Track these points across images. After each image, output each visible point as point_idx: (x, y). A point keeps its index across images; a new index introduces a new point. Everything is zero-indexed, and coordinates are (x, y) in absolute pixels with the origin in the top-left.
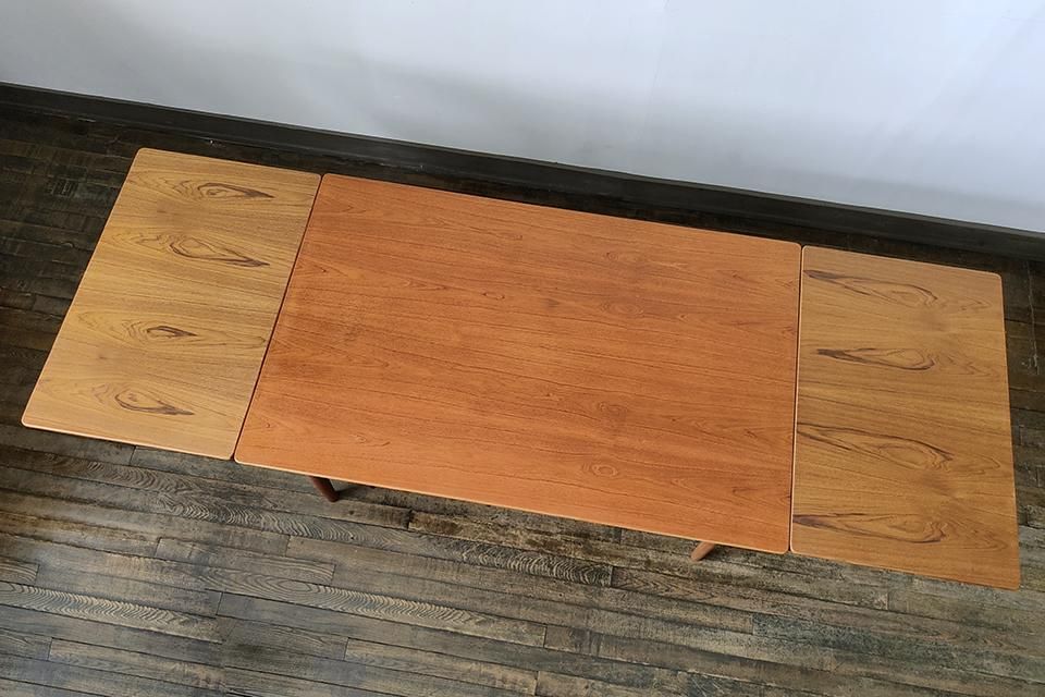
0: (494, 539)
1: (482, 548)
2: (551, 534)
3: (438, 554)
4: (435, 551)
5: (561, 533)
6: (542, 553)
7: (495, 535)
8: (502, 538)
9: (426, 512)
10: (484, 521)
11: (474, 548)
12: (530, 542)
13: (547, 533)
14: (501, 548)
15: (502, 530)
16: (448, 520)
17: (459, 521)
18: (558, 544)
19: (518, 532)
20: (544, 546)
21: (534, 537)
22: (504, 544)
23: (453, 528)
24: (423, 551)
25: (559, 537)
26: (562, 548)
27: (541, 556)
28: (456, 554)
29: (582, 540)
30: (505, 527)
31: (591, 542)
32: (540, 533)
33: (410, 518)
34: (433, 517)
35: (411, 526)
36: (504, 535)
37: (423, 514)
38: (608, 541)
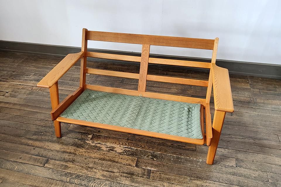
0: (85, 173)
1: (78, 177)
2: (114, 172)
3: (55, 178)
4: (54, 177)
5: (119, 172)
6: (108, 180)
7: (86, 171)
8: (89, 173)
9: (55, 160)
10: (82, 165)
11: (74, 176)
12: (103, 176)
13: (111, 172)
14: (87, 177)
15: (89, 169)
16: (65, 164)
17: (70, 165)
18: (117, 177)
19: (98, 171)
20: (109, 178)
21: (105, 173)
22: (89, 175)
23: (66, 167)
24: (49, 176)
25: (118, 174)
26: (119, 179)
27: (107, 182)
28: (64, 178)
29: (129, 175)
30: (92, 168)
31: (134, 177)
32: (108, 171)
33: (47, 162)
34: (57, 162)
35: (46, 165)
36: (90, 171)
37: (53, 161)
38: (142, 177)
